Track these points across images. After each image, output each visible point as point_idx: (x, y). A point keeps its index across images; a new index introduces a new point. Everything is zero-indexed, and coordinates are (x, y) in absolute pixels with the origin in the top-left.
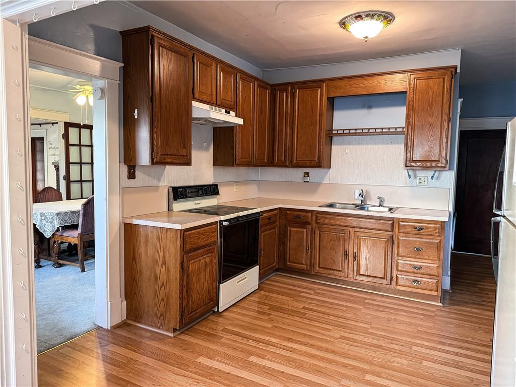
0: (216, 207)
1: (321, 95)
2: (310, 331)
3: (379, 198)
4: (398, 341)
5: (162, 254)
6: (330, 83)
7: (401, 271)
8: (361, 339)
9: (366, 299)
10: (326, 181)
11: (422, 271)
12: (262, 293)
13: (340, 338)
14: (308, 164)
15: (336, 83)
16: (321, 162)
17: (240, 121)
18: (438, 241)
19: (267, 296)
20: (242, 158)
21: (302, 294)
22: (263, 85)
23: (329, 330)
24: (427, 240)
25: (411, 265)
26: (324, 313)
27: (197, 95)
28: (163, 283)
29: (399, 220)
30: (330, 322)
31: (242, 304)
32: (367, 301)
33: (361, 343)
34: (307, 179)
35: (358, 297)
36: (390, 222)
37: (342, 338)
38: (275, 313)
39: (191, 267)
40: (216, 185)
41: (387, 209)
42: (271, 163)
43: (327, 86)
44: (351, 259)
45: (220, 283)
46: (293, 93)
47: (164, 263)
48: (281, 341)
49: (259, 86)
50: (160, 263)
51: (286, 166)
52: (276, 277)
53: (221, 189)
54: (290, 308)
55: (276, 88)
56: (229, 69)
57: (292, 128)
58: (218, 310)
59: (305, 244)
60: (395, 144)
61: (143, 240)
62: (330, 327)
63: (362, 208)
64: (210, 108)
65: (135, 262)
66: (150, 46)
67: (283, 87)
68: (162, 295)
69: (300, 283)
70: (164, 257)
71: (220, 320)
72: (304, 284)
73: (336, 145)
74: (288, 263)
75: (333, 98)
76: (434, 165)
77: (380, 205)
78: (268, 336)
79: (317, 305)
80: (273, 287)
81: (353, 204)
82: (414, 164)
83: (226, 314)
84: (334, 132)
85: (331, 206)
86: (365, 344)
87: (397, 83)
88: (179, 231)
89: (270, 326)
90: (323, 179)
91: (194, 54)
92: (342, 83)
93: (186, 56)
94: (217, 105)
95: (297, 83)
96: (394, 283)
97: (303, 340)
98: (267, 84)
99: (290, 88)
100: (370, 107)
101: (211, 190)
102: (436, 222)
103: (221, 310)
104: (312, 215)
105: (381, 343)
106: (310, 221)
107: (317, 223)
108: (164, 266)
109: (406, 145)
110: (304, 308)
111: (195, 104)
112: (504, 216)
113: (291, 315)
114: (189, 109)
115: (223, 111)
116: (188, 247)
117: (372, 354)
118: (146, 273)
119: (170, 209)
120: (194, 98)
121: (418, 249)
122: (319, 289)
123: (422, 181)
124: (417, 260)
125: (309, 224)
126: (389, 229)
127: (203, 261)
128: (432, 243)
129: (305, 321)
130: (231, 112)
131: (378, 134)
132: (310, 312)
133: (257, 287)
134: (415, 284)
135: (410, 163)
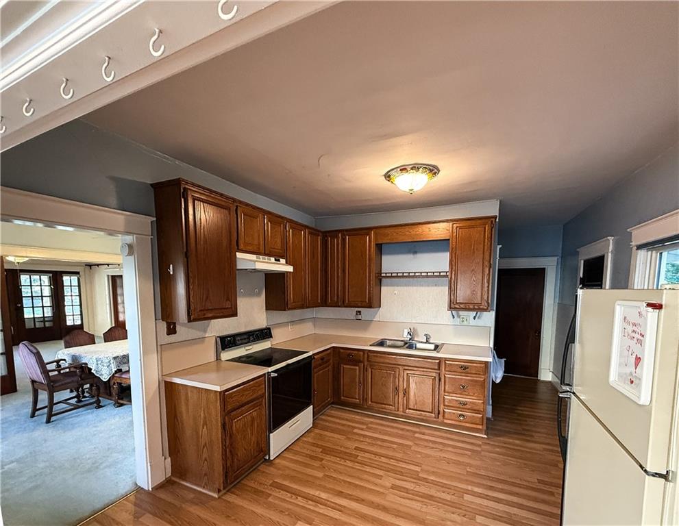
0: (269, 351)
1: (370, 241)
2: (361, 479)
3: (425, 335)
4: (448, 488)
5: (202, 415)
6: (378, 231)
7: (447, 406)
8: (412, 488)
9: (415, 432)
10: (376, 319)
11: (467, 406)
12: (317, 431)
13: (392, 488)
14: (359, 304)
15: (382, 231)
16: (372, 302)
17: (290, 269)
18: (482, 379)
19: (321, 435)
20: (294, 302)
21: (355, 431)
22: (314, 232)
23: (380, 477)
24: (472, 378)
25: (456, 401)
26: (376, 454)
27: (242, 246)
28: (206, 443)
29: (446, 359)
30: (381, 466)
31: (296, 448)
32: (417, 435)
33: (413, 495)
34: (360, 317)
35: (408, 431)
36: (438, 361)
37: (394, 487)
38: (327, 457)
39: (234, 427)
40: (269, 329)
41: (432, 347)
42: (324, 303)
43: (376, 234)
44: (401, 394)
45: (271, 432)
46: (344, 240)
47: (205, 423)
48: (330, 496)
49: (310, 233)
50: (202, 424)
51: (339, 307)
52: (332, 410)
53: (274, 332)
54: (342, 449)
55: (328, 234)
56: (276, 219)
57: (344, 271)
58: (269, 458)
59: (357, 381)
60: (439, 286)
61: (183, 398)
62: (380, 473)
63: (411, 347)
64: (257, 258)
65: (177, 420)
66: (183, 200)
67: (334, 234)
68: (205, 455)
69: (353, 416)
70: (205, 418)
71: (272, 470)
72: (357, 417)
73: (384, 286)
74: (342, 398)
75: (381, 244)
76: (476, 307)
77: (427, 342)
78: (317, 490)
79: (369, 443)
80: (327, 424)
81: (402, 341)
82: (457, 306)
83: (277, 461)
84: (383, 275)
85: (381, 343)
86: (417, 495)
87: (439, 231)
88: (218, 394)
89: (320, 475)
90: (374, 317)
91: (237, 206)
92: (388, 231)
93: (228, 209)
94: (265, 254)
95: (347, 230)
96: (441, 416)
97: (355, 493)
98: (319, 231)
99: (340, 235)
100: (415, 253)
101: (265, 334)
102: (481, 362)
103: (272, 458)
104: (364, 354)
105: (432, 492)
106: (362, 359)
107: (368, 361)
108: (205, 427)
109: (450, 288)
110: (356, 448)
111: (239, 255)
112: (574, 393)
113: (343, 459)
114: (233, 260)
115: (273, 259)
116: (229, 407)
117: (424, 509)
118: (188, 432)
119: (218, 358)
120: (238, 249)
121: (463, 387)
122: (371, 423)
123: (465, 320)
124: (462, 396)
125: (361, 362)
126: (436, 367)
127: (249, 418)
128: (476, 381)
129: (357, 466)
130: (281, 260)
131: (424, 277)
132: (361, 454)
133: (311, 425)
134: (462, 418)
135: (454, 306)
